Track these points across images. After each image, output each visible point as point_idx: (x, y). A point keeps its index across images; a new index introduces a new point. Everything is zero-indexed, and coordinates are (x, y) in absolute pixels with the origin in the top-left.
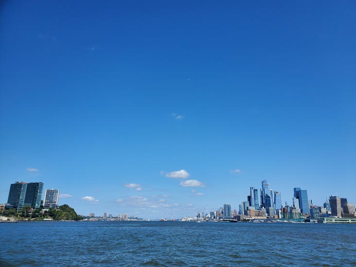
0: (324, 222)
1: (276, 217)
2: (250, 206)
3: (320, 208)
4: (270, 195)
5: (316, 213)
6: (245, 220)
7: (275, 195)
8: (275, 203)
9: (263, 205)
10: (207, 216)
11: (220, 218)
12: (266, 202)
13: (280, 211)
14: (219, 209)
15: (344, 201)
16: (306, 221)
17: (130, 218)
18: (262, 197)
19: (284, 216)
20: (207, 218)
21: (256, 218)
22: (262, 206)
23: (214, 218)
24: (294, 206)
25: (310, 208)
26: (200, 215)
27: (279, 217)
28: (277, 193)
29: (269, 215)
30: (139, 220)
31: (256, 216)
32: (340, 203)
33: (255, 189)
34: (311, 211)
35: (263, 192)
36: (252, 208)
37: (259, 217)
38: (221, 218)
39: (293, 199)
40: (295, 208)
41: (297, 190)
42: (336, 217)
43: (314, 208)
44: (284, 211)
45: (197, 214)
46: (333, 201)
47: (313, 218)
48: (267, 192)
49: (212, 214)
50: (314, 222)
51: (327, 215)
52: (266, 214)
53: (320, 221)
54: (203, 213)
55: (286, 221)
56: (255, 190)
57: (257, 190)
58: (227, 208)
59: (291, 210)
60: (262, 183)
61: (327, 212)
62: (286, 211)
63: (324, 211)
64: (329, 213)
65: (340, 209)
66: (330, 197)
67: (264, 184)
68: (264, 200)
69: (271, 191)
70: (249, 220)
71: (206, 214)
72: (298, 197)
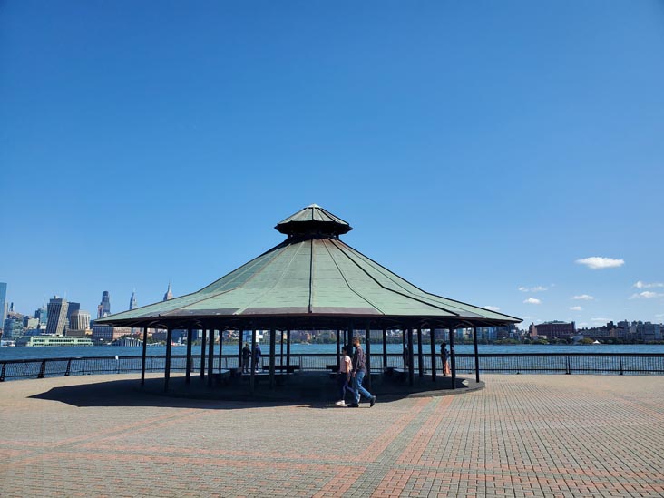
0: (28, 345)
3: (26, 319)
5: (17, 328)
15: (74, 307)
25: (6, 318)
32: (66, 309)
34: (8, 323)
42: (54, 335)
43: (14, 318)
46: (54, 307)
47: (7, 336)
50: (8, 344)
51: (38, 332)
53: (21, 344)
61: (39, 326)
63: (33, 323)
64: (43, 327)
65: (63, 321)
66: (51, 300)
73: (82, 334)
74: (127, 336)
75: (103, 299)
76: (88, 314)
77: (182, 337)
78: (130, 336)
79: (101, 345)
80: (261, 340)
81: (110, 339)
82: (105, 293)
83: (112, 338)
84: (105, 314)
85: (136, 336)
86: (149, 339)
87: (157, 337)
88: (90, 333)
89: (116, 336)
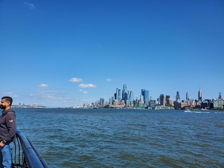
0: (155, 109)
1: (130, 106)
2: (115, 99)
3: (155, 101)
4: (127, 93)
5: (152, 104)
6: (112, 108)
8: (130, 98)
9: (123, 99)
10: (90, 105)
11: (97, 106)
12: (125, 97)
13: (132, 102)
14: (97, 101)
15: (168, 97)
16: (146, 108)
17: (38, 106)
18: (123, 94)
19: (134, 105)
20: (90, 106)
22: (122, 99)
23: (94, 106)
24: (141, 99)
26: (85, 105)
27: (131, 105)
28: (131, 92)
29: (126, 105)
30: (44, 108)
31: (118, 105)
32: (165, 98)
34: (150, 102)
35: (124, 91)
36: (116, 101)
37: (120, 106)
38: (98, 106)
39: (141, 96)
40: (141, 101)
41: (143, 91)
42: (162, 106)
44: (134, 102)
46: (162, 97)
47: (150, 106)
48: (126, 91)
49: (93, 104)
50: (150, 108)
51: (158, 105)
52: (125, 104)
53: (153, 108)
54: (87, 103)
55: (135, 108)
56: (119, 90)
57: (120, 90)
58: (102, 100)
59: (138, 102)
60: (124, 86)
61: (158, 103)
62: (135, 102)
64: (160, 104)
65: (165, 102)
66: (161, 95)
67: (125, 87)
68: (124, 96)
69: (128, 91)
70: (114, 107)
71: (89, 104)
72: (143, 95)
73: (171, 106)
74: (186, 106)
75: (177, 94)
76: (172, 99)
77: (207, 107)
78: (187, 106)
79: (177, 109)
81: (180, 107)
82: (178, 92)
83: (181, 107)
84: (178, 99)
85: (189, 106)
86: (194, 107)
87: (197, 107)
88: (174, 105)
89: (182, 106)
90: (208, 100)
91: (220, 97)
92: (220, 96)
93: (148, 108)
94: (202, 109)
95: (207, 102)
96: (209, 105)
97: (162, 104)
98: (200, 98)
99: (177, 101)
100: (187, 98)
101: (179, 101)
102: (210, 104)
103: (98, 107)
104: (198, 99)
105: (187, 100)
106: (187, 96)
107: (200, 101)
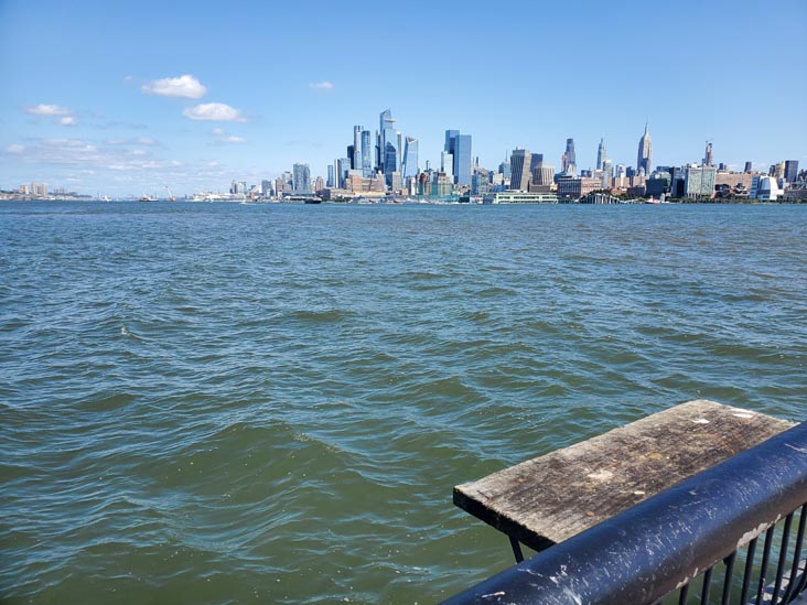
0: (495, 202)
1: (405, 192)
2: (352, 168)
3: (491, 174)
4: (396, 147)
5: (483, 184)
6: (340, 200)
7: (407, 145)
8: (404, 163)
9: (380, 166)
10: (254, 190)
11: (285, 195)
12: (386, 162)
13: (414, 181)
14: (283, 176)
15: (537, 159)
16: (462, 200)
17: (56, 195)
18: (378, 148)
19: (421, 190)
20: (256, 194)
21: (364, 194)
22: (377, 169)
23: (272, 193)
24: (442, 169)
25: (472, 174)
26: (239, 188)
27: (410, 191)
28: (411, 140)
29: (391, 189)
30: (80, 199)
31: (364, 190)
32: (529, 162)
33: (365, 129)
34: (474, 179)
35: (382, 138)
36: (356, 174)
37: (370, 193)
38: (287, 194)
39: (442, 154)
40: (444, 175)
41: (452, 136)
42: (518, 191)
43: (480, 173)
44: (421, 180)
45: (230, 186)
46: (517, 159)
47: (475, 193)
48: (391, 139)
49: (266, 184)
50: (476, 201)
51: (503, 188)
52: (386, 186)
53: (488, 201)
54: (244, 184)
55: (423, 201)
56: (364, 132)
57: (368, 133)
58: (302, 173)
59: (436, 179)
60: (381, 117)
61: (503, 182)
62: (425, 180)
63: (498, 179)
64: (508, 183)
65: (527, 175)
66: (514, 152)
67: (385, 120)
68: (382, 156)
69: (399, 136)
70: (348, 199)
71: (253, 187)
72: (452, 152)
73: (547, 190)
74: (597, 192)
75: (568, 149)
76: (552, 166)
77: (666, 193)
78: (600, 192)
79: (567, 202)
80: (780, 197)
81: (577, 195)
82: (570, 141)
83: (579, 194)
84: (570, 166)
85: (608, 192)
86: (623, 195)
87: (633, 193)
88: (556, 189)
89: (585, 191)
90: (671, 170)
91: (707, 160)
92: (708, 155)
93: (467, 200)
94: (651, 200)
95: (666, 175)
96: (674, 187)
97: (516, 184)
98: (643, 163)
99: (568, 175)
100: (599, 163)
101: (574, 173)
102: (675, 183)
103: (289, 197)
104: (635, 167)
105: (598, 168)
106: (600, 153)
107: (643, 174)
